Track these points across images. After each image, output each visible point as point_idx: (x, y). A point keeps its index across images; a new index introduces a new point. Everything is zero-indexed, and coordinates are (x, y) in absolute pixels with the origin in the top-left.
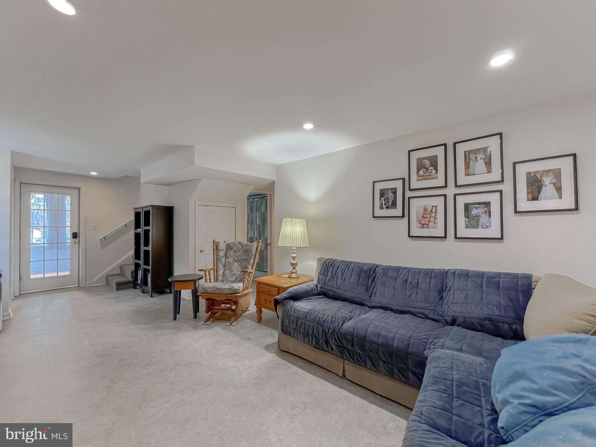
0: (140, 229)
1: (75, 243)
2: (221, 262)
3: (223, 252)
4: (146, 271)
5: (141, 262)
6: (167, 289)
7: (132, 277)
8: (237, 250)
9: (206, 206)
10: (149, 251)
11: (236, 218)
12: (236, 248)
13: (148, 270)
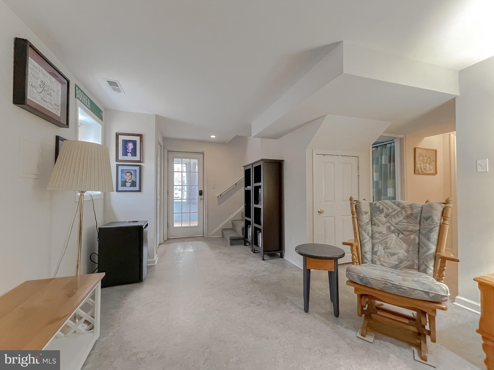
0: (250, 186)
1: (201, 199)
2: (367, 232)
3: (367, 215)
4: (256, 230)
5: (252, 219)
6: (278, 253)
7: (243, 234)
8: (391, 214)
9: (324, 155)
10: (261, 209)
11: (360, 170)
12: (390, 211)
13: (260, 230)
